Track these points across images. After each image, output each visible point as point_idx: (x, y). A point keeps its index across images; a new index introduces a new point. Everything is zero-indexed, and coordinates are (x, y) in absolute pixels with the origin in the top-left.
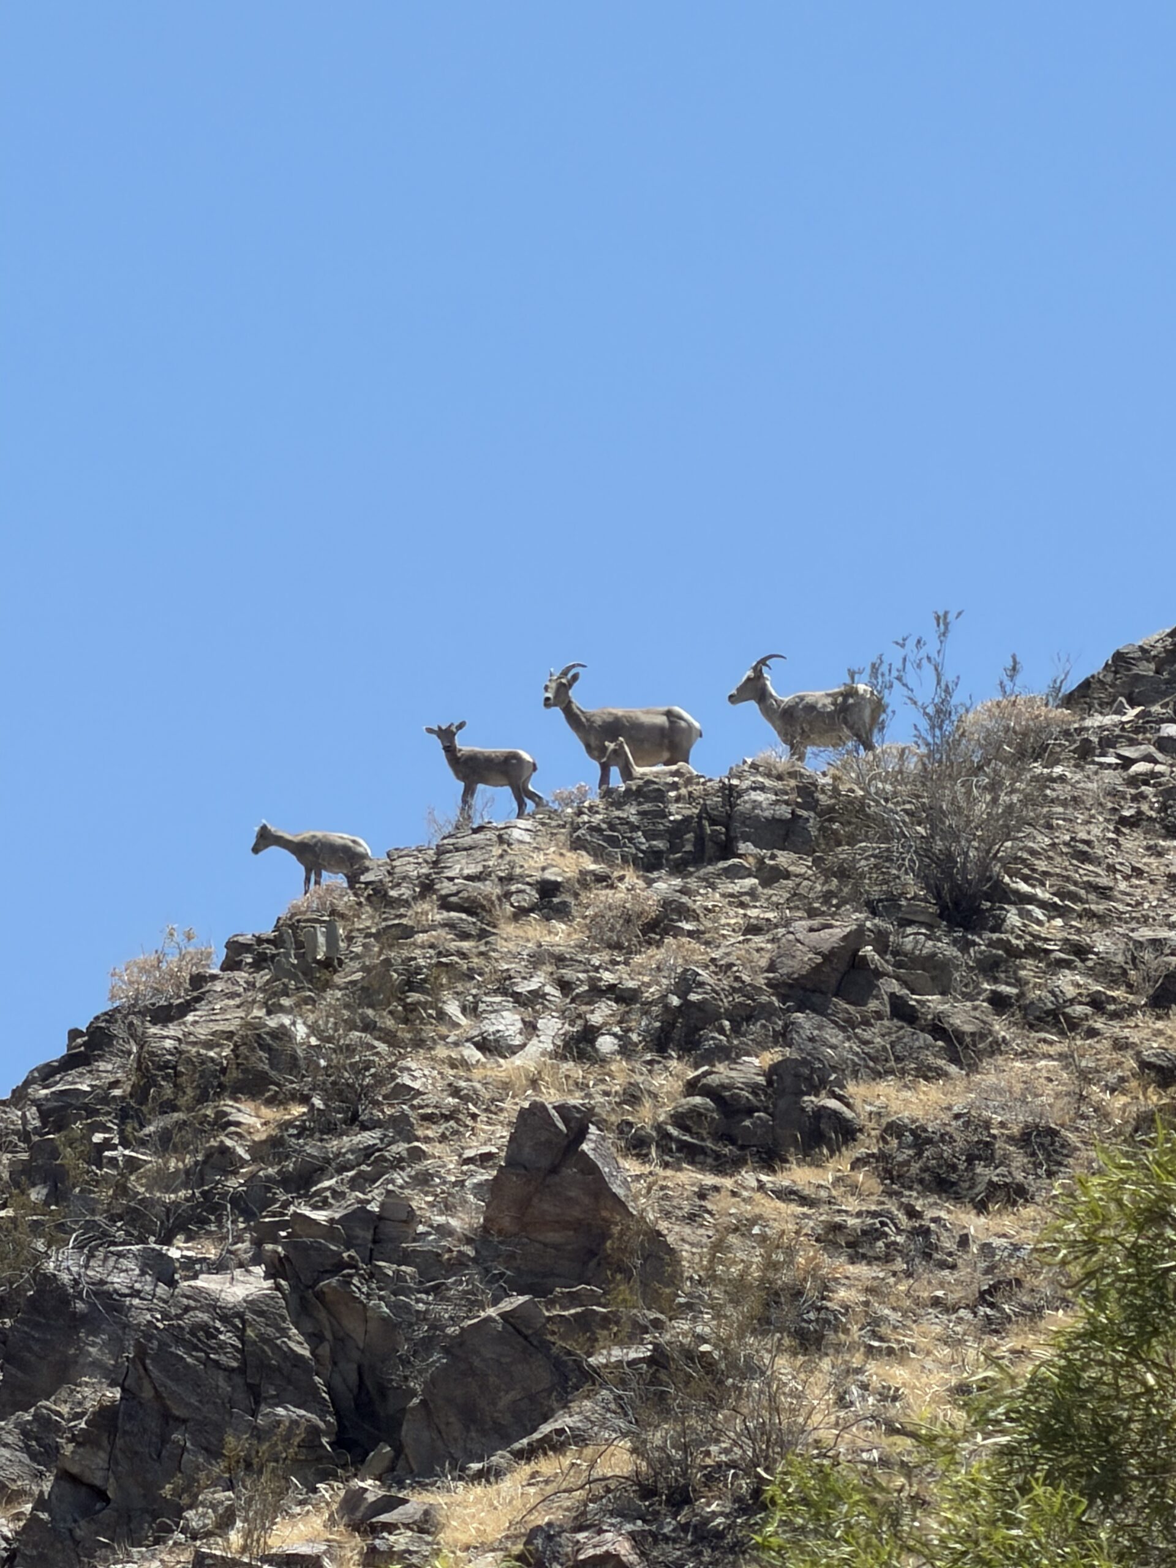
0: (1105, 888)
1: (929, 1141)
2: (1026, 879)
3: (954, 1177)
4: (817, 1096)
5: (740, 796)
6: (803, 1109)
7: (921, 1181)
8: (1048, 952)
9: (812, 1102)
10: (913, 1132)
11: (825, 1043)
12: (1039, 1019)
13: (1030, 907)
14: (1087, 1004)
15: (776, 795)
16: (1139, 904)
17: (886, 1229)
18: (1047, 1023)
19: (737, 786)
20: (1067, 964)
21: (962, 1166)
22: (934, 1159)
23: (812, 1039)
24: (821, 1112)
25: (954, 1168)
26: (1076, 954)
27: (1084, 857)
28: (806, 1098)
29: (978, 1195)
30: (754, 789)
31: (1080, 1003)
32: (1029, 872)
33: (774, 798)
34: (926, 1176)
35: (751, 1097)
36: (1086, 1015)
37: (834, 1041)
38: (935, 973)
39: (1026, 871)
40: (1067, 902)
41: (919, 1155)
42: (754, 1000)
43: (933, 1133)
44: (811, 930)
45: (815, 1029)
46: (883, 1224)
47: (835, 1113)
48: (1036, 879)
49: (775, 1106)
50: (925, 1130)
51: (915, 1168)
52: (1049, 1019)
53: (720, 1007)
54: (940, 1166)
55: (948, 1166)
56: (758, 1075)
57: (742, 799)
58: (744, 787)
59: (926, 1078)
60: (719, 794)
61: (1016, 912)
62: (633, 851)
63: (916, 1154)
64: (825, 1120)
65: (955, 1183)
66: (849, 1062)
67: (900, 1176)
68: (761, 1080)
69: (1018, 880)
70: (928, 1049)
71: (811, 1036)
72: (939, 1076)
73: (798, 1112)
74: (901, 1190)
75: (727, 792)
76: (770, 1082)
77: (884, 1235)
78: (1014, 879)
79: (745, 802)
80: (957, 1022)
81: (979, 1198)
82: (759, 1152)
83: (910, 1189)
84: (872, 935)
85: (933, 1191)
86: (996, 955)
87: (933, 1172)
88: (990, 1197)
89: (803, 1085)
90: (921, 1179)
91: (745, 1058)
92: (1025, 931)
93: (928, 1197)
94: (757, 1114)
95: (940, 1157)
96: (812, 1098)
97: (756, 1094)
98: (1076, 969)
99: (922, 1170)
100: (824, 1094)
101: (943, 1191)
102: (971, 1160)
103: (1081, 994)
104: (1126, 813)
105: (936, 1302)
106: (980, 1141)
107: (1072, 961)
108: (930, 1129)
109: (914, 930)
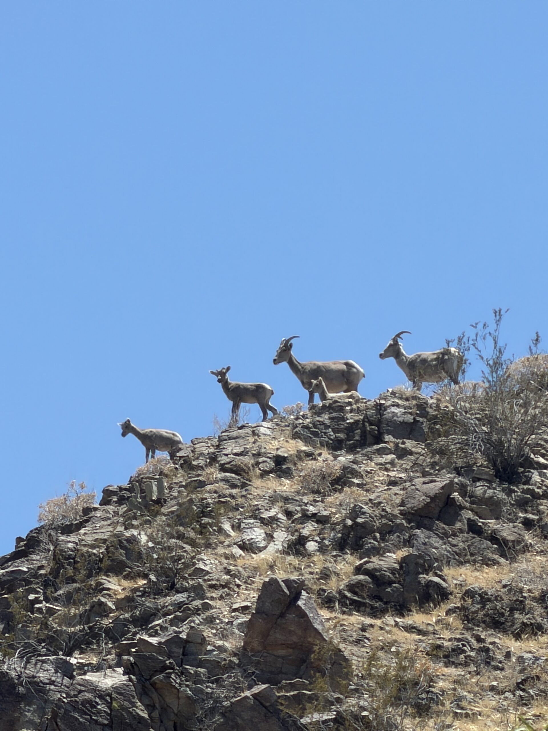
1: (489, 600)
2: (543, 456)
3: (503, 619)
4: (427, 575)
5: (385, 409)
6: (419, 582)
7: (484, 622)
9: (424, 578)
10: (480, 595)
11: (432, 546)
13: (545, 471)
15: (405, 409)
17: (465, 648)
19: (384, 404)
21: (507, 614)
22: (491, 610)
23: (425, 544)
24: (430, 583)
25: (503, 615)
28: (421, 576)
29: (516, 630)
30: (393, 406)
32: (545, 452)
33: (403, 411)
34: (487, 619)
35: (391, 576)
37: (436, 545)
38: (492, 508)
39: (543, 451)
41: (483, 607)
42: (393, 522)
43: (492, 595)
44: (424, 483)
45: (426, 538)
46: (463, 645)
47: (437, 584)
49: (404, 580)
50: (487, 594)
51: (481, 614)
53: (374, 526)
54: (495, 614)
55: (499, 613)
56: (395, 563)
57: (387, 411)
58: (388, 405)
59: (487, 565)
60: (374, 409)
61: (538, 474)
62: (327, 439)
63: (482, 607)
64: (432, 588)
65: (503, 623)
66: (445, 556)
67: (473, 619)
68: (397, 566)
69: (539, 456)
70: (488, 549)
71: (424, 542)
72: (494, 564)
73: (417, 584)
74: (473, 627)
75: (379, 407)
76: (401, 567)
77: (464, 651)
78: (536, 456)
79: (388, 413)
80: (505, 534)
81: (517, 631)
82: (395, 605)
83: (478, 626)
84: (458, 486)
85: (491, 628)
86: (526, 498)
87: (491, 617)
88: (522, 631)
89: (420, 569)
90: (484, 621)
91: (388, 554)
92: (542, 484)
93: (488, 630)
94: (394, 585)
95: (495, 609)
96: (425, 576)
97: (393, 574)
99: (485, 616)
100: (431, 574)
101: (496, 628)
102: (512, 611)
105: (492, 688)
106: (517, 600)
108: (489, 594)
109: (481, 484)
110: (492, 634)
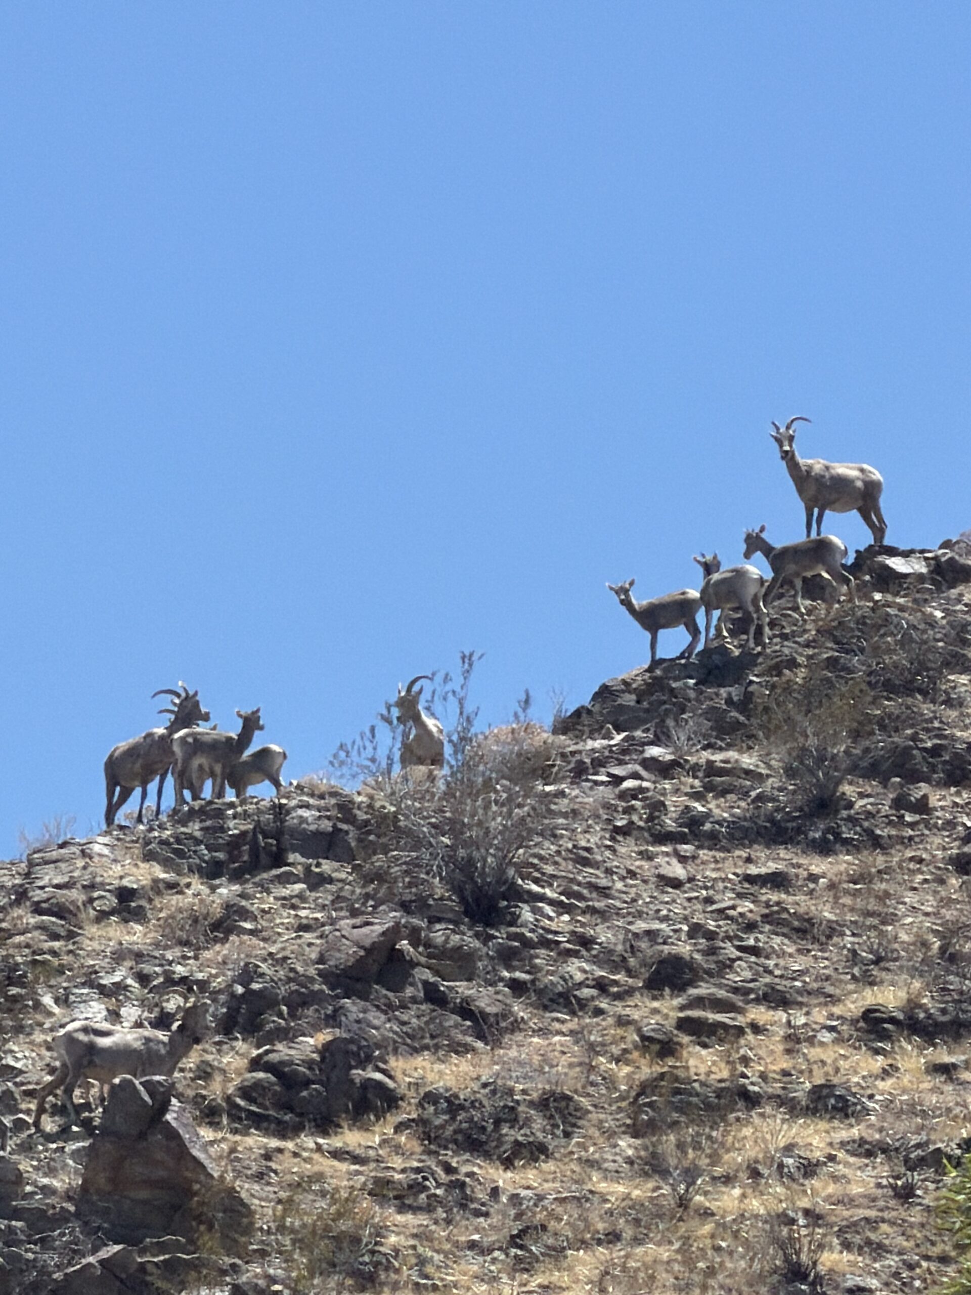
0: (604, 888)
1: (462, 1107)
2: (536, 881)
3: (483, 1138)
4: (363, 1069)
5: (288, 813)
6: (352, 1081)
7: (455, 1142)
8: (557, 943)
9: (360, 1075)
10: (447, 1100)
11: (369, 1024)
12: (551, 1000)
13: (541, 905)
14: (593, 987)
15: (319, 811)
16: (634, 901)
17: (427, 1183)
18: (560, 1004)
19: (285, 805)
20: (575, 954)
21: (490, 1128)
22: (465, 1122)
23: (358, 1022)
24: (369, 1084)
25: (483, 1130)
26: (582, 944)
27: (585, 862)
28: (354, 1072)
29: (505, 1153)
30: (301, 807)
31: (588, 986)
32: (539, 876)
33: (318, 814)
35: (307, 1071)
36: (593, 996)
37: (376, 1022)
38: (461, 963)
39: (536, 874)
40: (572, 901)
41: (453, 1119)
42: (307, 988)
43: (465, 1100)
44: (354, 927)
45: (360, 1012)
46: (425, 1178)
47: (379, 1085)
48: (545, 881)
49: (328, 1079)
50: (458, 1098)
51: (450, 1130)
52: (561, 1000)
53: (278, 995)
54: (471, 1129)
55: (478, 1128)
56: (313, 1052)
57: (291, 816)
58: (292, 805)
59: (457, 1053)
60: (270, 812)
61: (530, 909)
62: (197, 861)
63: (450, 1119)
64: (371, 1090)
65: (486, 1143)
66: (390, 1040)
67: (437, 1138)
68: (316, 1057)
69: (529, 882)
70: (457, 1028)
71: (357, 1018)
72: (468, 1051)
73: (348, 1084)
74: (438, 1149)
75: (277, 810)
76: (323, 1058)
77: (426, 1188)
78: (525, 881)
79: (293, 818)
80: (482, 1005)
81: (506, 1155)
83: (446, 1148)
84: (407, 931)
85: (466, 1150)
86: (513, 946)
87: (465, 1134)
88: (515, 1155)
89: (352, 1061)
90: (455, 1140)
91: (302, 1038)
92: (536, 925)
93: (461, 1155)
94: (313, 1086)
95: (471, 1120)
96: (360, 1071)
97: (311, 1069)
98: (582, 957)
99: (456, 1132)
100: (370, 1068)
101: (474, 1150)
102: (497, 1123)
103: (587, 979)
104: (619, 824)
105: (472, 1245)
106: (505, 1106)
107: (579, 951)
108: (462, 1097)
109: (443, 926)
110: (468, 1160)
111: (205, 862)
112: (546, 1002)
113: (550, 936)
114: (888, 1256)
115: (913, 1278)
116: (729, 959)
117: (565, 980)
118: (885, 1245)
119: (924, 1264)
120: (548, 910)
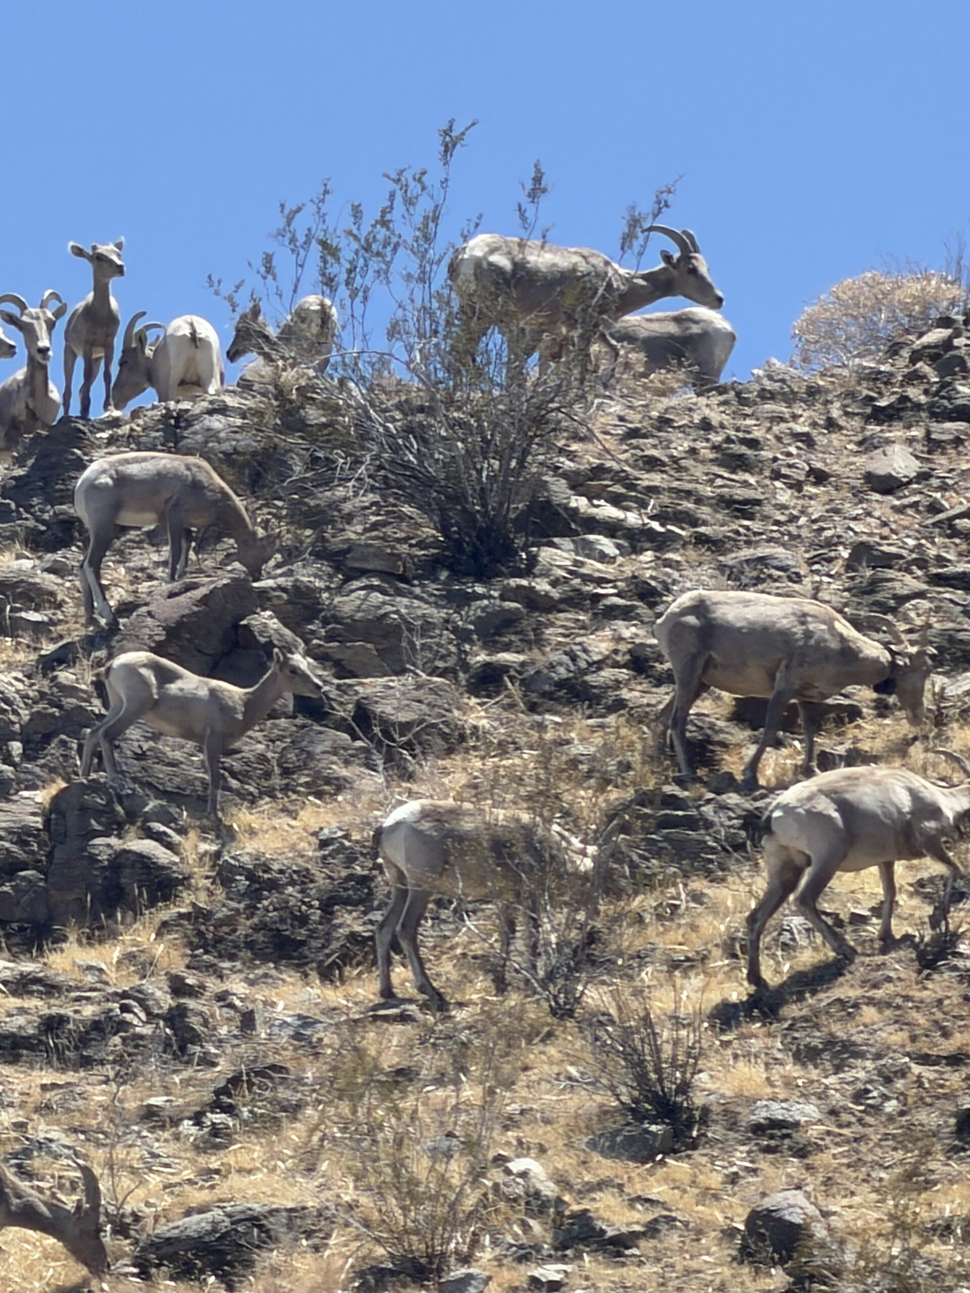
0: (747, 502)
1: (273, 885)
2: (616, 501)
3: (302, 933)
4: (119, 837)
5: (189, 424)
6: (93, 859)
7: (250, 944)
8: (597, 598)
9: (109, 846)
10: (251, 876)
11: (160, 759)
12: (544, 695)
13: (591, 537)
14: (624, 666)
15: (244, 417)
16: (793, 519)
17: (128, 1017)
18: (558, 700)
19: (187, 411)
20: (626, 614)
21: (315, 916)
22: (275, 909)
23: (141, 756)
24: (122, 859)
25: (303, 920)
26: (642, 597)
27: (737, 463)
28: (98, 841)
29: (328, 956)
30: (211, 412)
31: (616, 665)
32: (623, 491)
33: (239, 422)
34: (260, 937)
35: (14, 848)
36: (618, 682)
37: (178, 755)
38: (385, 644)
39: (619, 489)
40: (670, 527)
41: (251, 910)
42: (60, 707)
43: (281, 872)
44: (172, 595)
45: (147, 739)
46: (125, 1009)
47: (142, 860)
48: (631, 499)
49: (50, 855)
50: (268, 870)
51: (244, 927)
52: (561, 694)
53: (13, 723)
54: (282, 920)
55: (294, 917)
56: (34, 814)
57: (191, 430)
58: (197, 411)
59: (319, 795)
60: (161, 426)
61: (572, 546)
62: (31, 523)
63: (247, 907)
64: (127, 871)
65: (302, 943)
66: (197, 783)
67: (218, 940)
68: (37, 822)
69: (602, 502)
70: (335, 754)
71: (140, 752)
72: (339, 789)
73: (86, 863)
74: (215, 961)
75: (172, 422)
76: (47, 822)
77: (123, 1025)
78: (595, 502)
79: (195, 433)
80: (389, 710)
81: (330, 960)
82: (21, 929)
83: (232, 957)
84: (285, 596)
85: (265, 959)
86: (510, 611)
87: (271, 930)
88: (346, 958)
89: (93, 822)
90: (252, 941)
91: (25, 794)
92: (571, 572)
93: (258, 967)
94: (22, 873)
95: (283, 907)
96: (113, 841)
97: (22, 843)
98: (638, 617)
99: (256, 929)
100: (132, 831)
101: (282, 957)
102: (328, 906)
103: (616, 652)
104: (883, 403)
105: (150, 1114)
106: (350, 877)
107: (634, 607)
108: (276, 867)
109: (364, 582)
110: (266, 976)
111: (44, 522)
112: (534, 697)
113: (589, 588)
114: (859, 1062)
115: (886, 1098)
116: (895, 597)
117: (574, 658)
118: (854, 1044)
119: (916, 1069)
120: (607, 545)
